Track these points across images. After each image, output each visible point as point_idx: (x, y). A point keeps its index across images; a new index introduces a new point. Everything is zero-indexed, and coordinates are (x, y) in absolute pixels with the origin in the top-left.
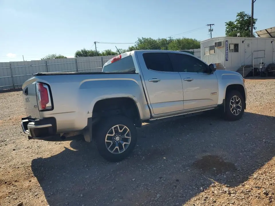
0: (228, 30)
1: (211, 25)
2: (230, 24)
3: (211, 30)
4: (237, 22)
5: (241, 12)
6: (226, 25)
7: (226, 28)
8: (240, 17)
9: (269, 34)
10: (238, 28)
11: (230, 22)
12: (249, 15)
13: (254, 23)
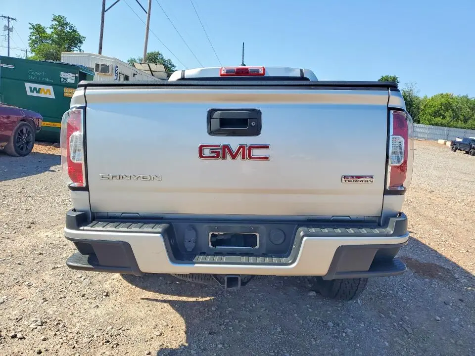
0: (34, 38)
1: (9, 18)
2: (39, 30)
3: (9, 29)
4: (52, 30)
5: (60, 16)
6: (31, 29)
7: (31, 33)
8: (57, 23)
9: (151, 72)
10: (53, 41)
11: (39, 26)
12: (73, 26)
13: (81, 42)
